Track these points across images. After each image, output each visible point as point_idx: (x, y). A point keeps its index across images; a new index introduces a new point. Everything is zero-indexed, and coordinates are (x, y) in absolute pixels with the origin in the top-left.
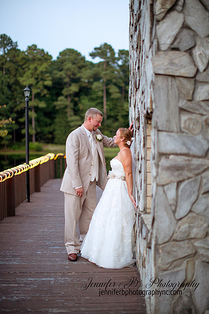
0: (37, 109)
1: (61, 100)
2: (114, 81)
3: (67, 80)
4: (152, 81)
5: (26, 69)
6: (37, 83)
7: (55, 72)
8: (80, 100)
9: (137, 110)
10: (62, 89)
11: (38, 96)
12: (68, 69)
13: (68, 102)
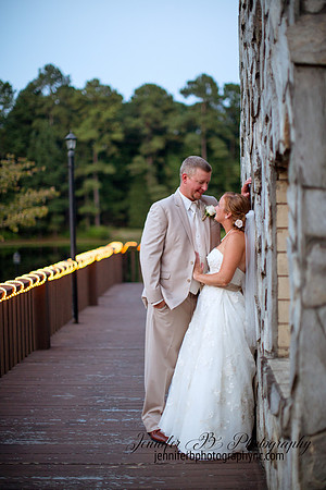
0: (101, 176)
1: (139, 162)
2: (218, 131)
3: (146, 131)
4: (289, 83)
5: (85, 116)
6: (101, 136)
7: (128, 119)
8: (166, 162)
9: (255, 157)
10: (139, 145)
11: (103, 156)
12: (148, 115)
13: (148, 165)
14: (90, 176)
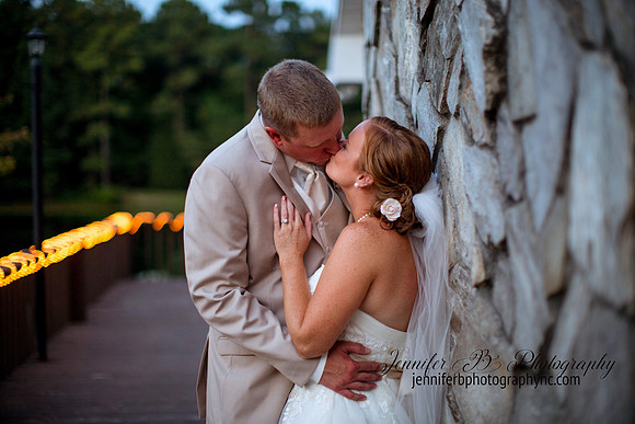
6: (113, 65)
14: (97, 119)
